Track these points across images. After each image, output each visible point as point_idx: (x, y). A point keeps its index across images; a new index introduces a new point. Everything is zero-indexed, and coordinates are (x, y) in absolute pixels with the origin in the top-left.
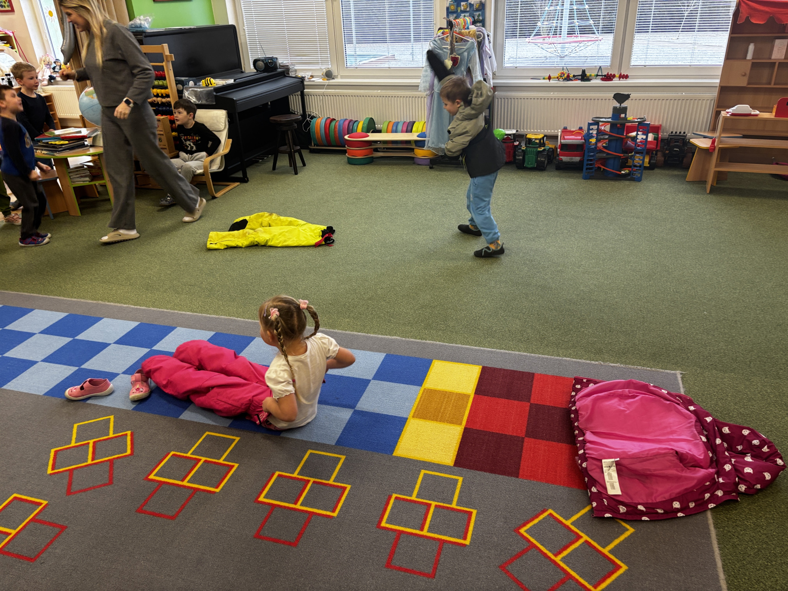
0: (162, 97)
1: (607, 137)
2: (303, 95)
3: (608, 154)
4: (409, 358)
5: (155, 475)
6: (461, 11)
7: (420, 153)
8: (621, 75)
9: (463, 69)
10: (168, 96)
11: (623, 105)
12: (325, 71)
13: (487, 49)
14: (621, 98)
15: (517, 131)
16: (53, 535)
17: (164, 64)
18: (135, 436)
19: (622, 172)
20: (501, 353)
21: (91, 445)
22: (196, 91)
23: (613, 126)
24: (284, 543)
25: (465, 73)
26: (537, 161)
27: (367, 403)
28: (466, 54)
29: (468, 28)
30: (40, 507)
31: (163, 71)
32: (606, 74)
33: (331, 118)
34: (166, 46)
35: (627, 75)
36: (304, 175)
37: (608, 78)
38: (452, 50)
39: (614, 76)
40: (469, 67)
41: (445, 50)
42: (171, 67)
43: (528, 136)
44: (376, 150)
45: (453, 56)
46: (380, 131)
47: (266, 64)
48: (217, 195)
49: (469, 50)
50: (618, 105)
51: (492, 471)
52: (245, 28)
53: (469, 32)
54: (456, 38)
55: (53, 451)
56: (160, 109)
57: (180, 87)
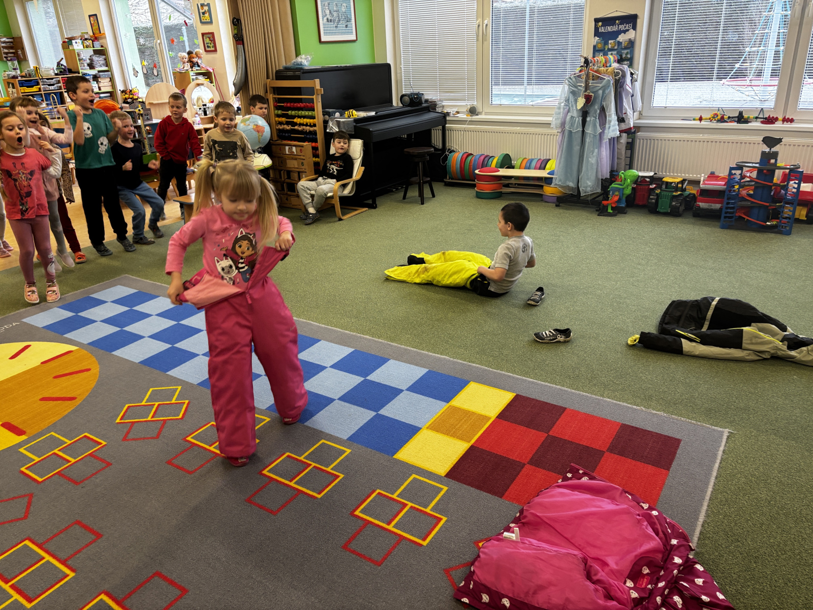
0: (310, 126)
1: (753, 183)
2: (444, 130)
3: (752, 202)
4: (449, 376)
5: (192, 438)
6: (608, 49)
7: (548, 190)
8: (784, 118)
9: (596, 107)
10: (315, 125)
11: (773, 149)
12: (469, 107)
13: (627, 88)
14: (771, 141)
15: (655, 174)
16: (99, 468)
17: (314, 97)
18: (191, 405)
19: (768, 223)
20: (542, 385)
21: (155, 406)
22: (339, 121)
23: (760, 171)
24: (267, 510)
25: (598, 111)
26: (671, 206)
27: (392, 410)
28: (601, 92)
29: (610, 66)
30: (100, 446)
31: (313, 103)
32: (767, 116)
33: (470, 152)
34: (317, 81)
35: (792, 119)
36: (429, 206)
37: (770, 120)
38: (587, 87)
39: (777, 119)
40: (603, 106)
41: (579, 88)
42: (320, 100)
43: (665, 179)
44: (507, 186)
45: (586, 94)
46: (513, 167)
47: (411, 100)
48: (343, 218)
49: (604, 88)
50: (767, 150)
51: (479, 487)
52: (402, 66)
53: (607, 70)
54: (593, 76)
55: (127, 406)
56: (308, 136)
57: (327, 117)
